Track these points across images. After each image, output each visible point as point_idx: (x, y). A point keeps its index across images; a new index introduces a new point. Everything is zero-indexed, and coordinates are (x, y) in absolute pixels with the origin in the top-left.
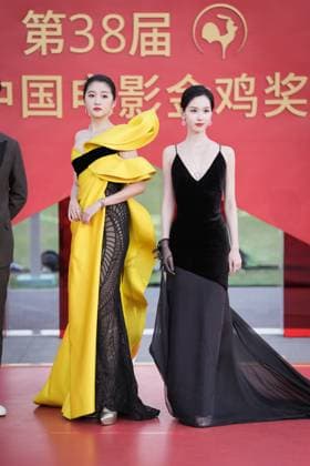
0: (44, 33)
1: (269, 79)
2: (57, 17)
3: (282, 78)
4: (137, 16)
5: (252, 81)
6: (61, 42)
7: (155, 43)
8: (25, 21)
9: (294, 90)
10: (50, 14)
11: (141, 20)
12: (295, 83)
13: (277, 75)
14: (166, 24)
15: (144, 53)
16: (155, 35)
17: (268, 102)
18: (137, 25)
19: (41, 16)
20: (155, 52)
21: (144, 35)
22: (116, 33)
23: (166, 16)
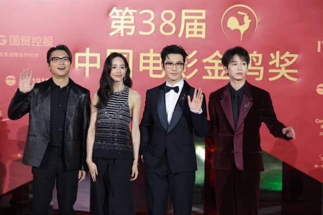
0: (122, 22)
1: (272, 55)
2: (131, 12)
3: (281, 55)
4: (184, 11)
5: (260, 56)
6: (133, 28)
7: (195, 30)
8: (111, 14)
9: (289, 63)
10: (127, 9)
11: (186, 14)
12: (290, 59)
13: (278, 53)
14: (203, 17)
15: (188, 36)
16: (196, 24)
17: (271, 71)
18: (184, 17)
19: (121, 11)
20: (195, 35)
21: (188, 24)
22: (169, 22)
23: (203, 12)
